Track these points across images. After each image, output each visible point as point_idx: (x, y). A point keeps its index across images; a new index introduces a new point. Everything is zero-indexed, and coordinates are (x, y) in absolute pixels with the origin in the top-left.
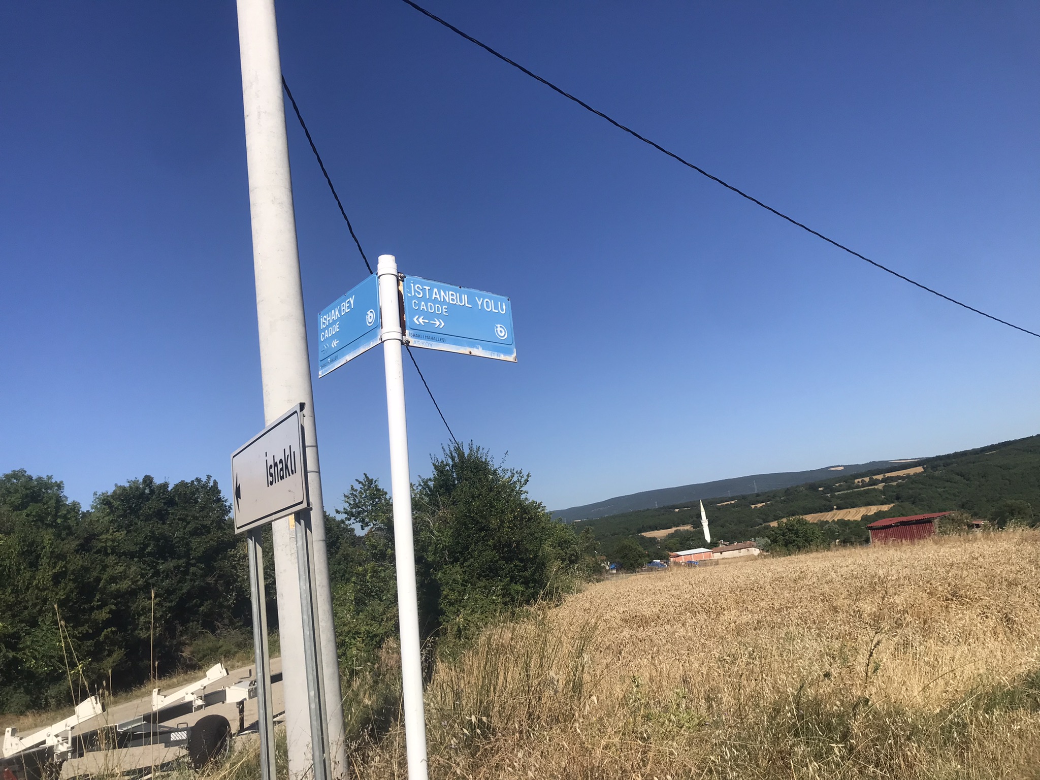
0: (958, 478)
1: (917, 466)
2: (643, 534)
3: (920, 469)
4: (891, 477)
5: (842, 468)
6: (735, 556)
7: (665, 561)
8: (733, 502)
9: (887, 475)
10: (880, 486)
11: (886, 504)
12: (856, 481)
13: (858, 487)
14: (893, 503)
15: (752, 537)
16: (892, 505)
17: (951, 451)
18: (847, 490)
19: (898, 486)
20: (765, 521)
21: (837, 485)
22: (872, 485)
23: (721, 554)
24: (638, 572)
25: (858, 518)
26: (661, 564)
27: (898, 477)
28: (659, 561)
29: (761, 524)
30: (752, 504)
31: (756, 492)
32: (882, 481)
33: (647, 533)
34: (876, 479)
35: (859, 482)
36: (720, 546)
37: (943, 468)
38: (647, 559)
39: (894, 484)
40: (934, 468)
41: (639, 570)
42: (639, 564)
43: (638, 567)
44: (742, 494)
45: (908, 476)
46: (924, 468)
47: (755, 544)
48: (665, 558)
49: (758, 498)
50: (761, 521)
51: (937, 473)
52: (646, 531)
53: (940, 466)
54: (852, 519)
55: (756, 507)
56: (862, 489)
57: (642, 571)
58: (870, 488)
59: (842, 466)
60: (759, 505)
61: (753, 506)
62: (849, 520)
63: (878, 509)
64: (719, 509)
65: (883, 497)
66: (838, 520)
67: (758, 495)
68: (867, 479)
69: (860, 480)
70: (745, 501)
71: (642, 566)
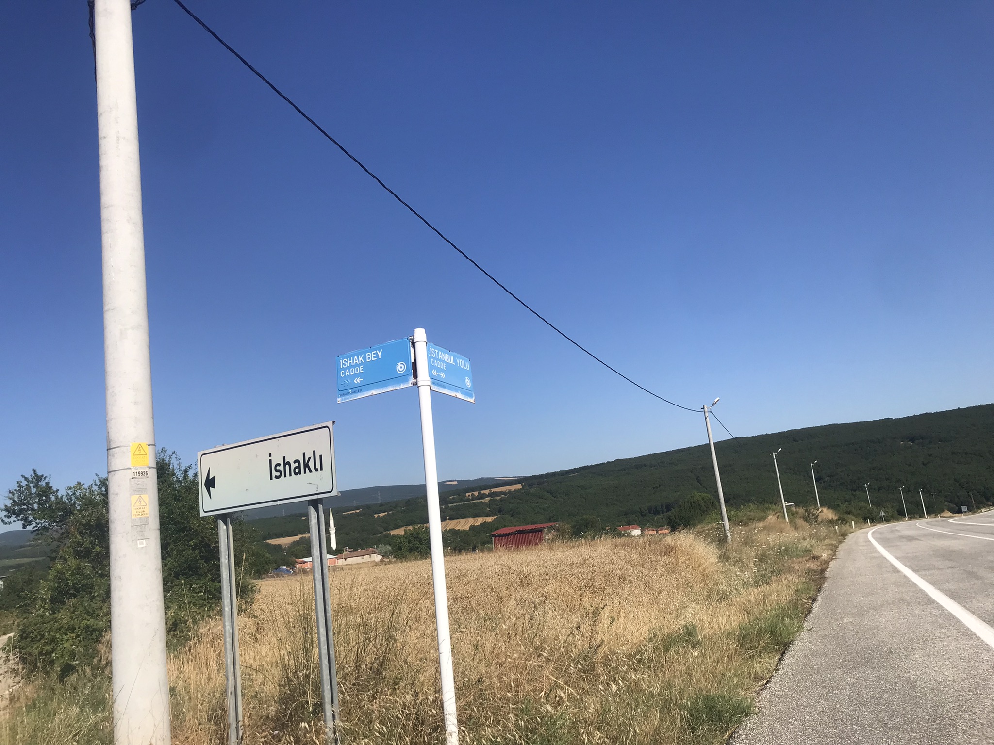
0: (548, 495)
1: (517, 484)
2: (268, 541)
3: (519, 486)
4: (495, 492)
5: (456, 483)
6: (359, 562)
7: (291, 567)
8: (358, 511)
9: (493, 490)
10: (487, 500)
11: (490, 516)
12: (467, 494)
13: (469, 500)
14: (496, 515)
15: (373, 544)
16: (495, 517)
17: (544, 472)
18: (459, 502)
19: (501, 500)
20: (387, 529)
21: (451, 497)
22: (479, 499)
23: (345, 560)
24: (264, 578)
25: (467, 528)
26: (287, 571)
27: (502, 493)
28: (285, 567)
29: (382, 532)
30: (376, 514)
31: (379, 502)
32: (488, 496)
33: (273, 540)
34: (484, 494)
35: (469, 495)
36: (345, 553)
37: (537, 486)
38: (274, 565)
39: (498, 498)
40: (530, 486)
41: (265, 576)
42: (265, 571)
43: (264, 574)
44: (367, 503)
45: (510, 492)
46: (522, 485)
47: (376, 551)
48: (291, 565)
49: (381, 508)
50: (382, 529)
51: (532, 490)
52: (271, 538)
53: (534, 484)
54: (461, 529)
55: (378, 516)
56: (472, 502)
57: (268, 577)
58: (478, 501)
59: (456, 481)
60: (382, 515)
61: (376, 516)
62: (459, 530)
63: (483, 520)
64: (345, 517)
65: (488, 509)
66: (450, 529)
67: (381, 505)
68: (476, 493)
69: (470, 494)
70: (369, 510)
71: (268, 573)
